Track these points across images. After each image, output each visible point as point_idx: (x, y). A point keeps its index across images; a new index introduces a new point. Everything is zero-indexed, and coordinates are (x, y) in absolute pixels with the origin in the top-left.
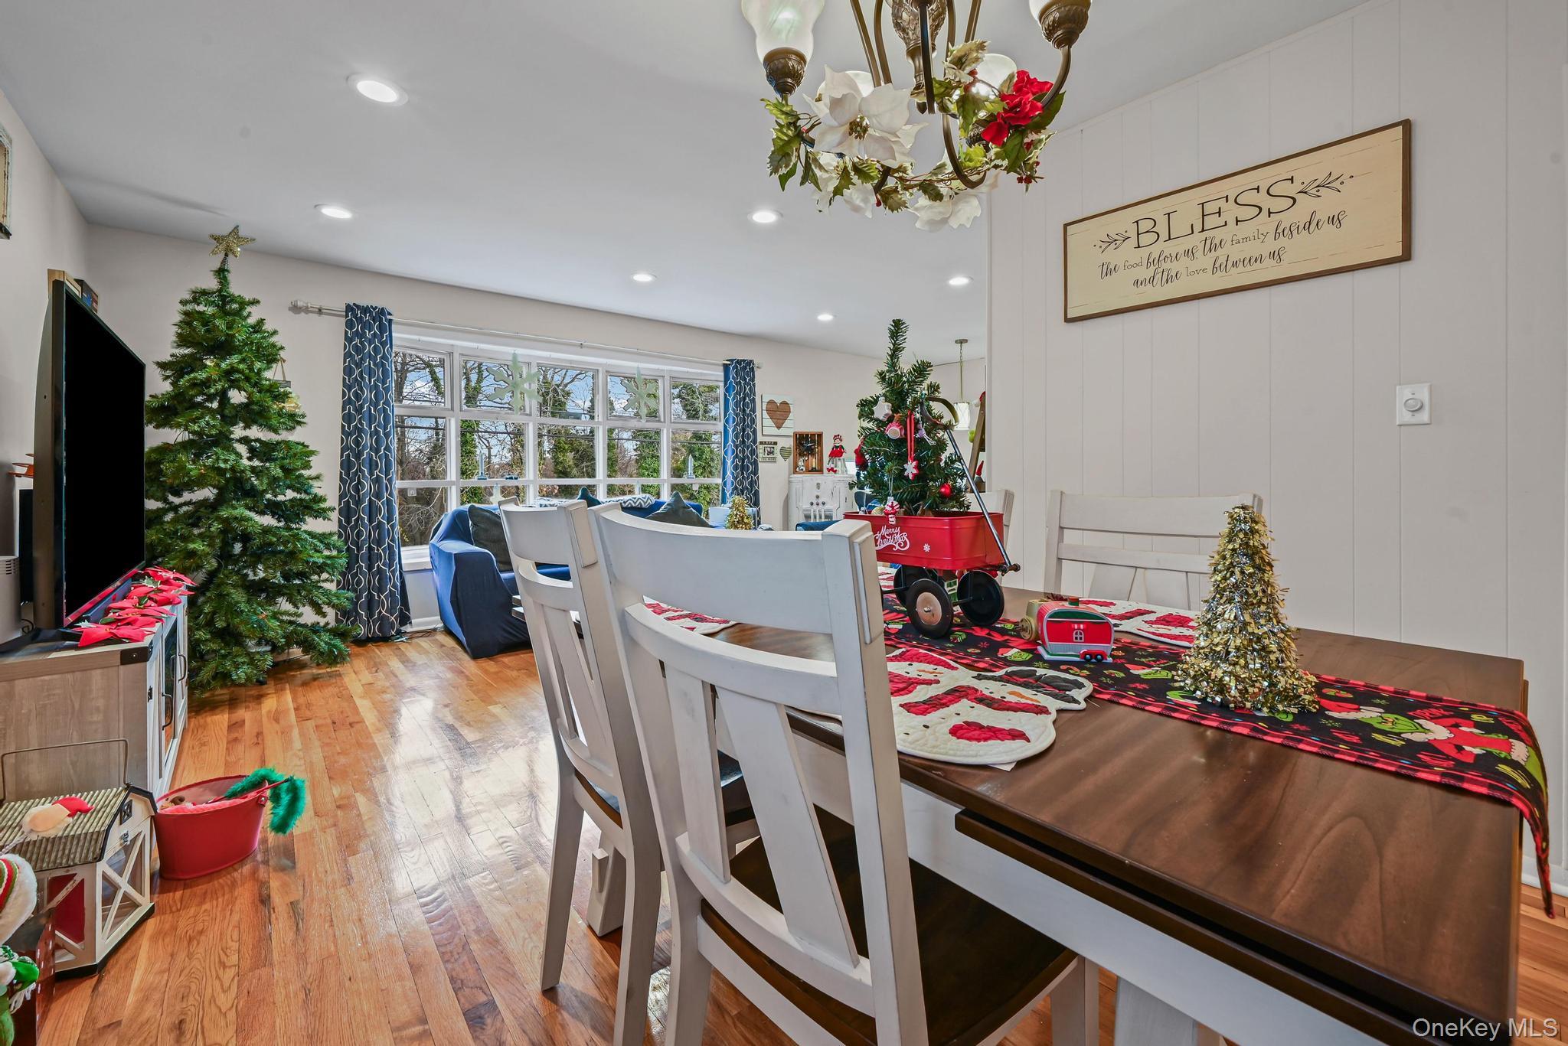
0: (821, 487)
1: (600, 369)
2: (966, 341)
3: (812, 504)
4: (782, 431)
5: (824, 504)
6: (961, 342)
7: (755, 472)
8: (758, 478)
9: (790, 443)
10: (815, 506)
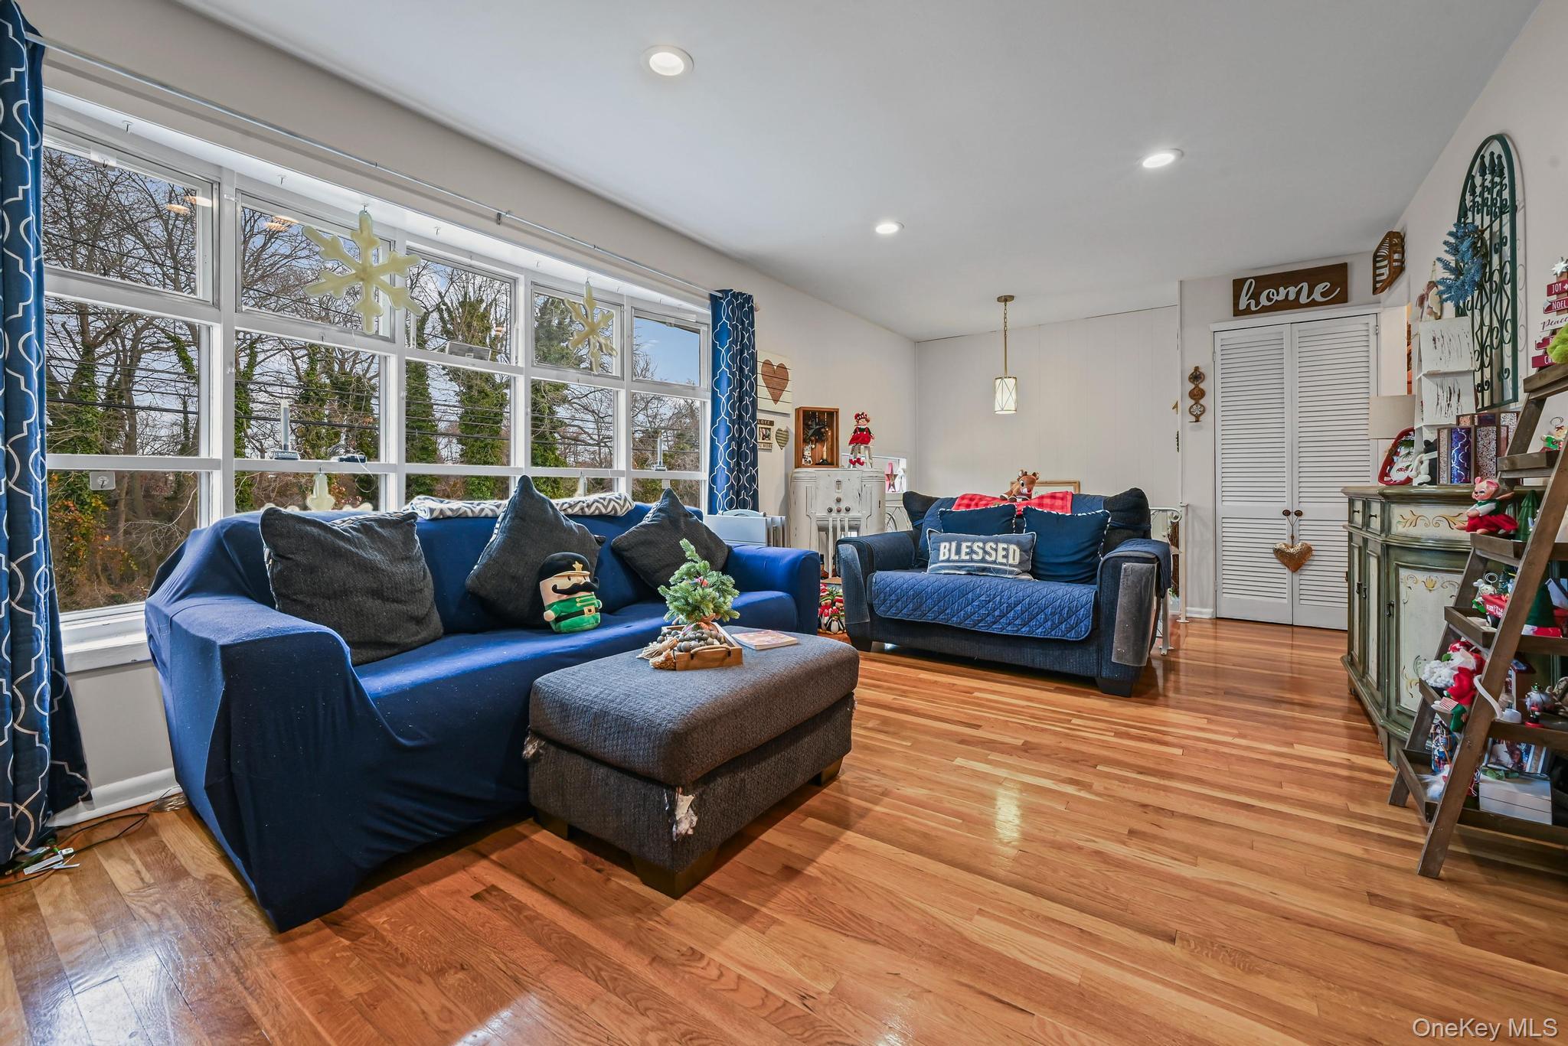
0: (844, 485)
1: (521, 277)
2: (1012, 298)
3: (830, 510)
4: (779, 407)
5: (848, 510)
6: (1006, 299)
7: (754, 464)
8: (757, 472)
9: (789, 424)
10: (834, 514)
